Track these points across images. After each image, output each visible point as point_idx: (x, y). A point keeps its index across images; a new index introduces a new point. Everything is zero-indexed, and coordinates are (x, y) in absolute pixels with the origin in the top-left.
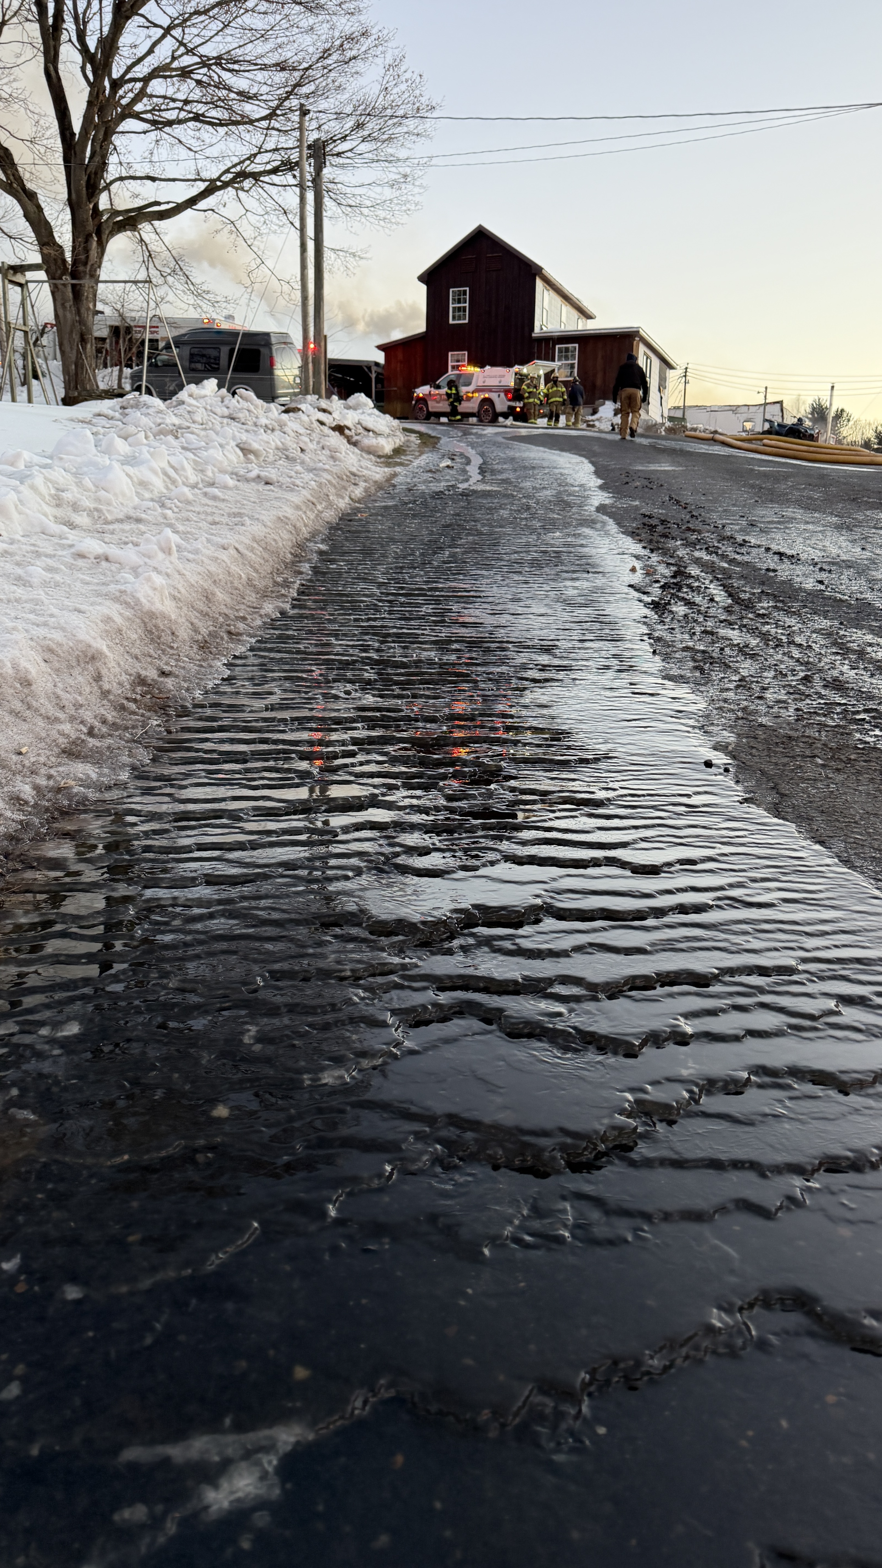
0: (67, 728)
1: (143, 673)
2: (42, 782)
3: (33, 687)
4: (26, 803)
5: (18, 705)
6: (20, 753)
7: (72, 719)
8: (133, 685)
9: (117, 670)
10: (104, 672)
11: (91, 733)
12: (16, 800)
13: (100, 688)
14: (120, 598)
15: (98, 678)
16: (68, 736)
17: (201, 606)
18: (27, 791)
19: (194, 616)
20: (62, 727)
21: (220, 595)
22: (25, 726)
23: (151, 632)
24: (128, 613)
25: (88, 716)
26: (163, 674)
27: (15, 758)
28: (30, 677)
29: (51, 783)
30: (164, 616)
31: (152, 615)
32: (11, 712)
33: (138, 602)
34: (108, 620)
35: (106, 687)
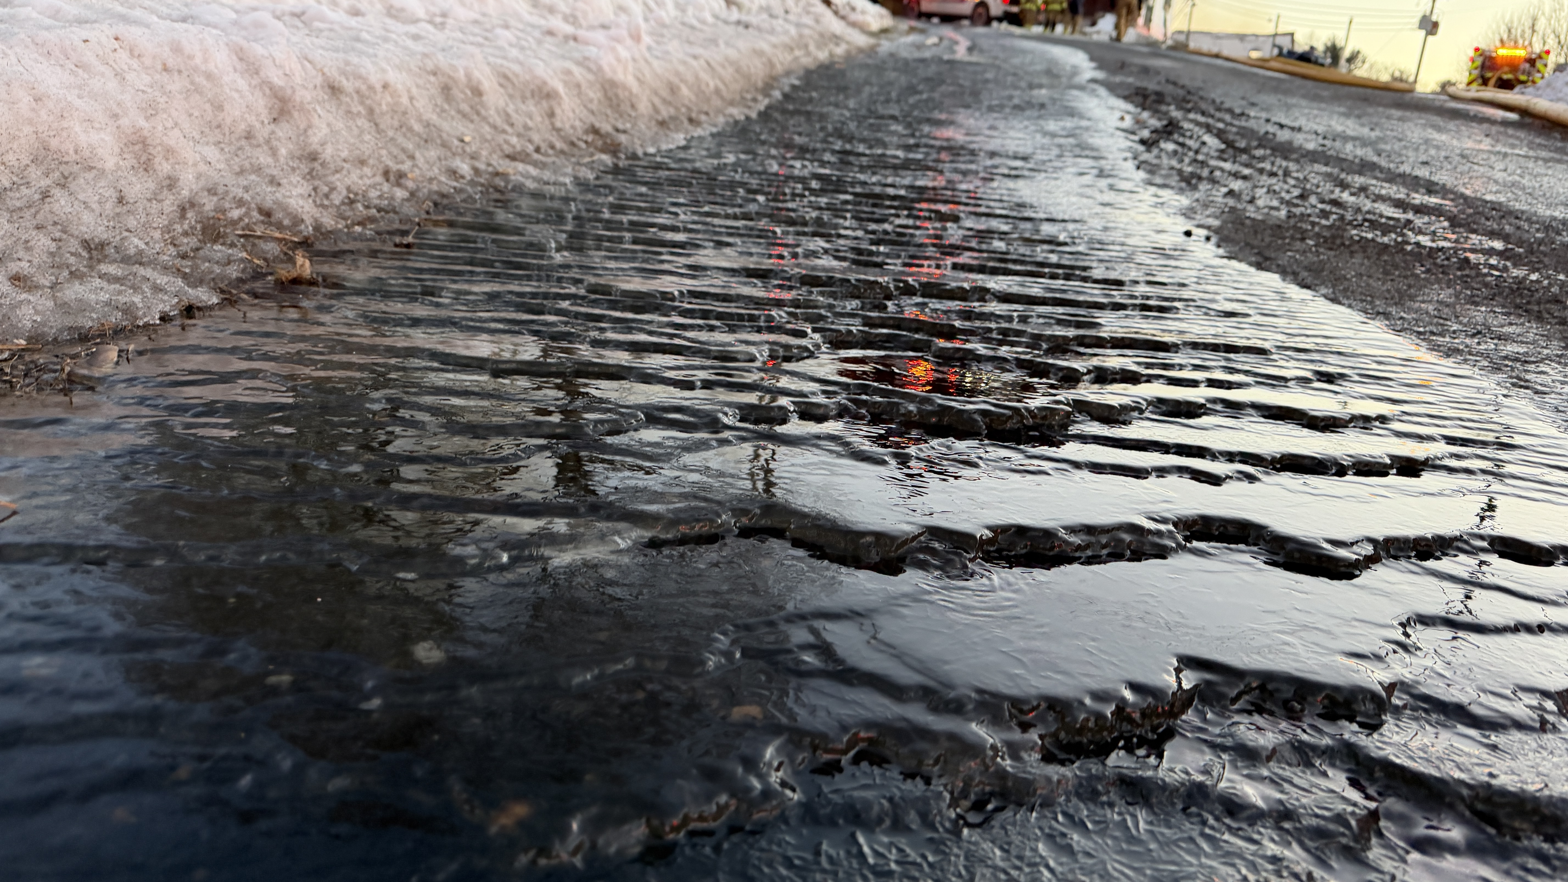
0: (514, 140)
1: (597, 125)
2: (482, 166)
3: (485, 98)
4: (463, 177)
5: (465, 107)
6: (462, 141)
7: (519, 135)
8: (586, 132)
9: (571, 115)
10: (558, 111)
11: (538, 150)
12: (453, 173)
13: (552, 124)
14: (583, 62)
15: (551, 115)
16: (514, 147)
17: (665, 93)
18: (465, 168)
19: (657, 101)
20: (508, 137)
21: (685, 91)
22: (472, 126)
23: (610, 99)
24: (591, 77)
25: (536, 138)
26: (617, 130)
27: (456, 142)
28: (482, 88)
29: (490, 169)
30: (625, 87)
31: (613, 84)
32: (459, 112)
33: (600, 69)
34: (569, 72)
35: (558, 124)
